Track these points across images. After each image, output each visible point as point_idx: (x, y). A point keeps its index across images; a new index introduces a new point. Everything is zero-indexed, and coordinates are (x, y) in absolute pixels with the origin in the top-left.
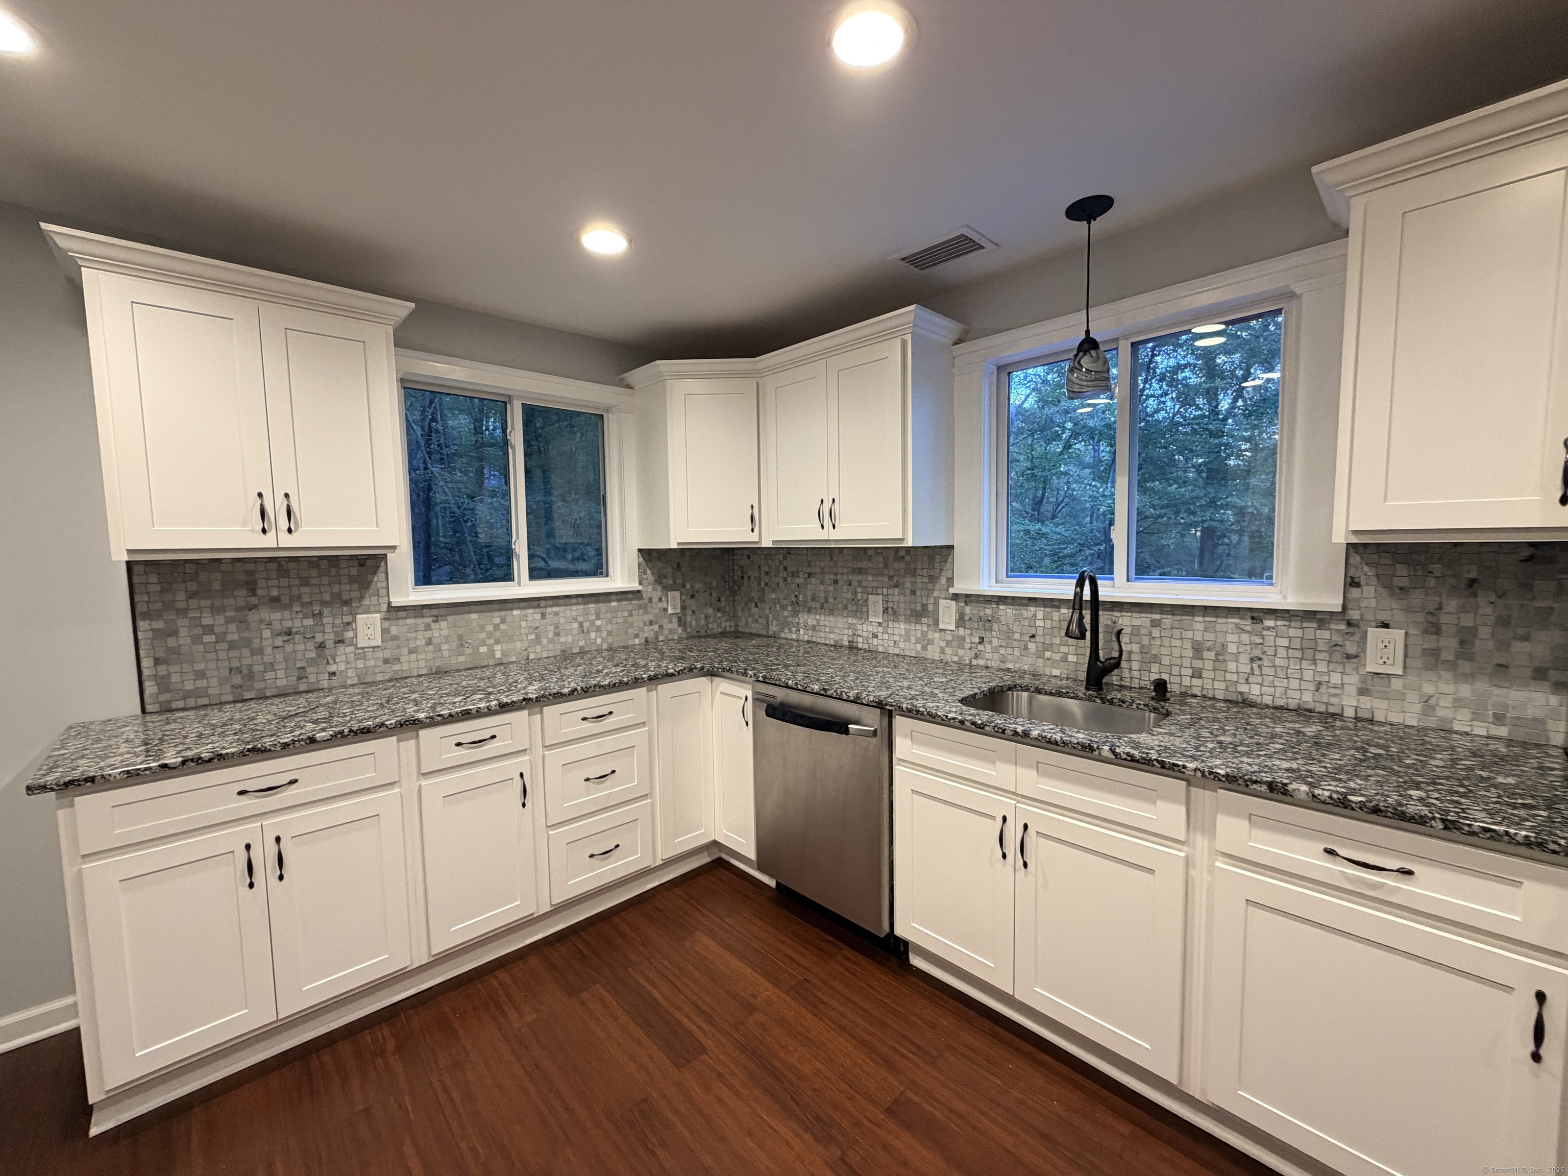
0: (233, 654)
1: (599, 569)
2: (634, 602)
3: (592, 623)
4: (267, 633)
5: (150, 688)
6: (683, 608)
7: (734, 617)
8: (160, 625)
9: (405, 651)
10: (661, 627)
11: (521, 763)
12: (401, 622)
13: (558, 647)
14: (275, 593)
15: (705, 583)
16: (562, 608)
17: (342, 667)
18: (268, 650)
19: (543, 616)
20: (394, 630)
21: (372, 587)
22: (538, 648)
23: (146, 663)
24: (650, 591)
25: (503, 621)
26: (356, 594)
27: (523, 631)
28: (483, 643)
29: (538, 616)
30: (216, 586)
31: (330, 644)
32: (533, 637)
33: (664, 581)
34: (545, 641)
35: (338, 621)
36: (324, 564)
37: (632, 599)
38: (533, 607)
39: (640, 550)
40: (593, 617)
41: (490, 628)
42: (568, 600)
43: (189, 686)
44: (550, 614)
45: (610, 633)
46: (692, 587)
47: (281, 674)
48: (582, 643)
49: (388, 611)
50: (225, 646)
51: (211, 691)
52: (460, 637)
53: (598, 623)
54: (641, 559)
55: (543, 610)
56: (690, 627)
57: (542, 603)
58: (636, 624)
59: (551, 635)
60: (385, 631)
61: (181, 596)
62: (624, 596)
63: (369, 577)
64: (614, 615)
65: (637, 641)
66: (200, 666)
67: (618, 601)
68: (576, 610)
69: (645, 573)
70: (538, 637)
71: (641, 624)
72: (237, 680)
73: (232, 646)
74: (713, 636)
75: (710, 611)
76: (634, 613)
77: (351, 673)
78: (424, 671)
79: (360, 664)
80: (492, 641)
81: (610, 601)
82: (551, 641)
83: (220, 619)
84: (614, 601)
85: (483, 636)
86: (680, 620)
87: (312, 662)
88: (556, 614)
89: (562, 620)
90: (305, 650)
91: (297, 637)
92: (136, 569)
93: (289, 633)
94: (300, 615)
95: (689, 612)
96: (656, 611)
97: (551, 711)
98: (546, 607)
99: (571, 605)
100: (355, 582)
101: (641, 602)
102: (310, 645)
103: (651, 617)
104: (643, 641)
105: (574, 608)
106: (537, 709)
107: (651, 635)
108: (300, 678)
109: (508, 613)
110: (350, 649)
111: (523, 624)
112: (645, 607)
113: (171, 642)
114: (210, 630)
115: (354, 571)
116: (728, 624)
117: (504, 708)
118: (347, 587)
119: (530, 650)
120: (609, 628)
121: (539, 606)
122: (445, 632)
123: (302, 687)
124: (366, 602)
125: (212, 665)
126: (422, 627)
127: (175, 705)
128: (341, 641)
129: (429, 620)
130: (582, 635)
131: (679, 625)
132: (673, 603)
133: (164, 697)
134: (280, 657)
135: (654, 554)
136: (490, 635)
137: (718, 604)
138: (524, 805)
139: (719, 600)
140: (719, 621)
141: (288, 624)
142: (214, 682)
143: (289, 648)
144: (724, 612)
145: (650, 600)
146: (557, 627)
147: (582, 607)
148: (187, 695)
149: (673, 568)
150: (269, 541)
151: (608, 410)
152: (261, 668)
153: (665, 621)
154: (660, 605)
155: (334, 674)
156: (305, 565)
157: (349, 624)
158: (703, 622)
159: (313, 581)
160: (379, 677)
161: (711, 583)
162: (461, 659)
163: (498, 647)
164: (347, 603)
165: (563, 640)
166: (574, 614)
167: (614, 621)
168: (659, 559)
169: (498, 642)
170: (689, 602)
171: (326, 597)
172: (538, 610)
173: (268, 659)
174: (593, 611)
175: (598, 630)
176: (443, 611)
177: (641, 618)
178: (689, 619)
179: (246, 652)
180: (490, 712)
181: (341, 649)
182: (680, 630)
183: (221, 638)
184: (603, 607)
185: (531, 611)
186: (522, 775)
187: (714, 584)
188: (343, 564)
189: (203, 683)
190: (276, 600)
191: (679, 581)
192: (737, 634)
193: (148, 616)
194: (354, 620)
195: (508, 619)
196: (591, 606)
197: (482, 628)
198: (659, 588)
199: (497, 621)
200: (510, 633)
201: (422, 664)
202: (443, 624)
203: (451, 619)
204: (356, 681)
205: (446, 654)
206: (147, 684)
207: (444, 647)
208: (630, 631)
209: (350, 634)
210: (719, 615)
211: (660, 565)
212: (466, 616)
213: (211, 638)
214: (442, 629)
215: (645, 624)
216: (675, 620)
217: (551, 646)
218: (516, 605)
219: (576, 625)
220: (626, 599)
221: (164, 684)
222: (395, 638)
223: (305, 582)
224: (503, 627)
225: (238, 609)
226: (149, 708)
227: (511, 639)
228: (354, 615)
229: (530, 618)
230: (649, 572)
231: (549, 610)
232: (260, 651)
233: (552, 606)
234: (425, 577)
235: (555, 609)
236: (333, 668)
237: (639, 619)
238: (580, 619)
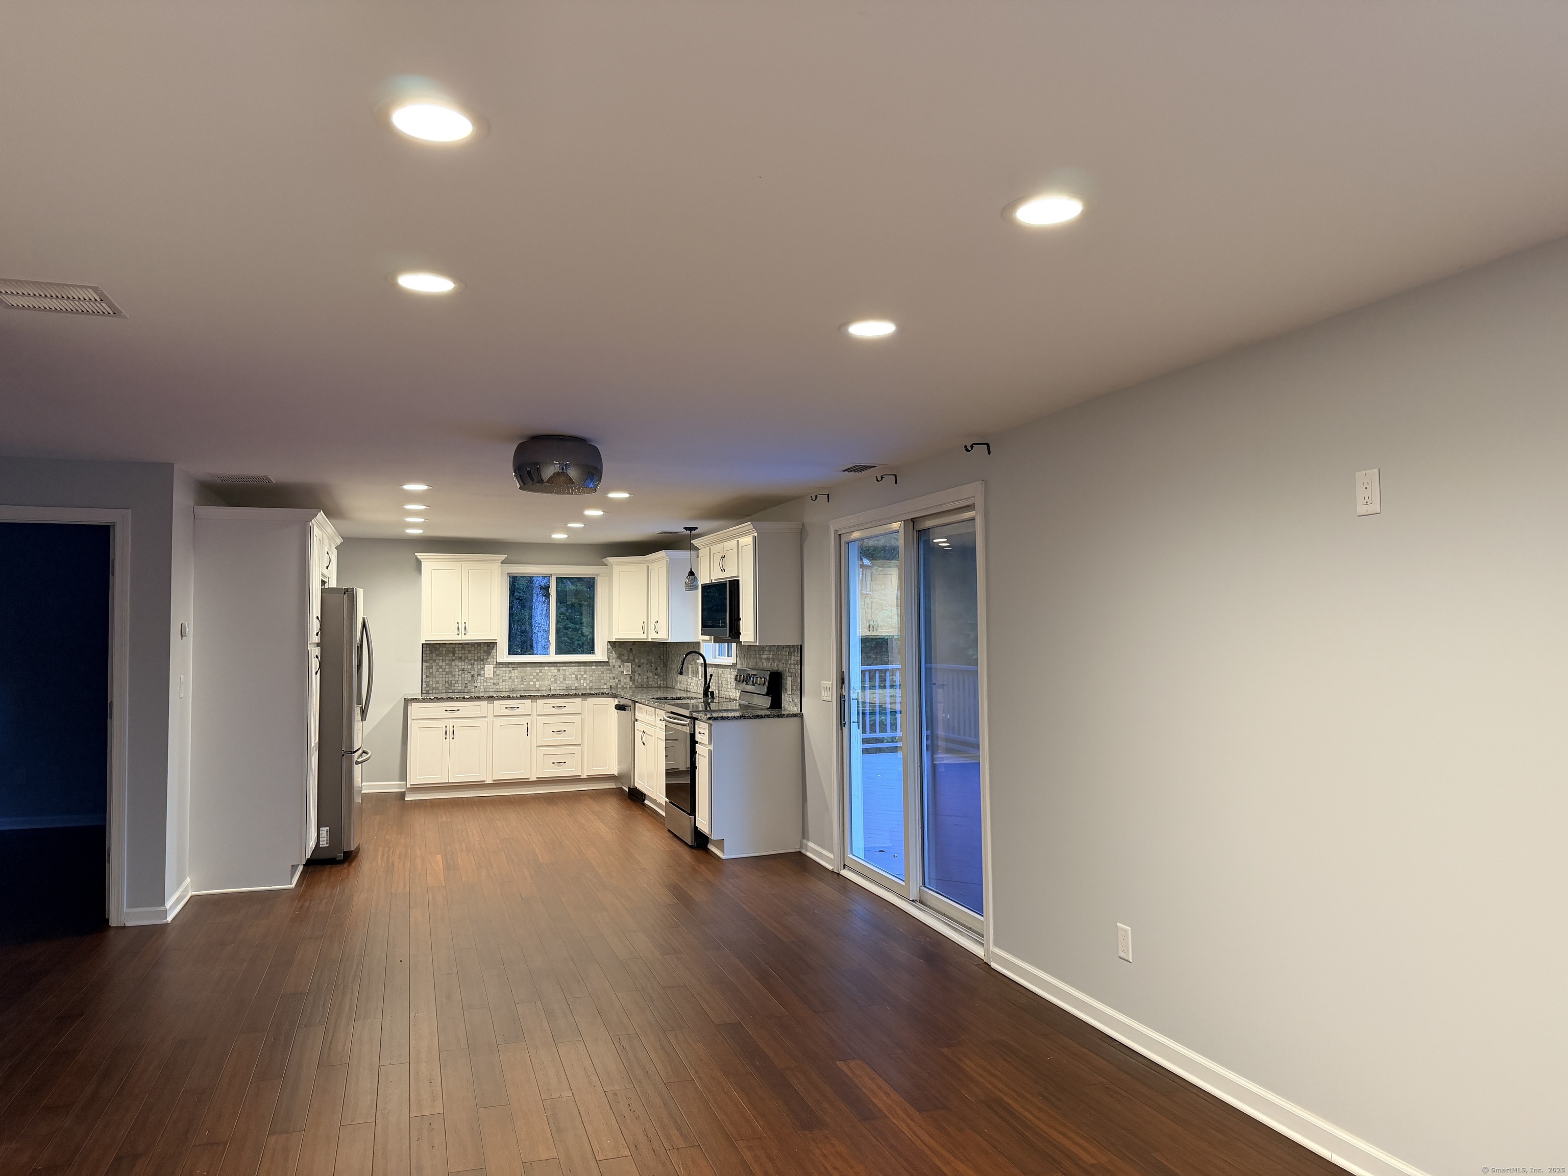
0: (447, 676)
1: (591, 650)
2: (605, 667)
3: (582, 676)
4: (457, 670)
5: (424, 686)
6: (633, 672)
7: (665, 680)
8: (428, 664)
9: (501, 681)
10: (619, 681)
11: (528, 720)
12: (500, 669)
13: (565, 685)
14: (460, 655)
15: (647, 660)
16: (568, 668)
17: (479, 685)
18: (457, 676)
19: (559, 670)
20: (498, 672)
21: (492, 654)
22: (555, 685)
23: (424, 677)
24: (613, 662)
25: (541, 671)
26: (486, 657)
27: (549, 677)
28: (531, 680)
29: (557, 671)
30: (444, 652)
31: (476, 675)
32: (553, 680)
33: (622, 657)
34: (559, 682)
35: (479, 667)
36: (476, 646)
37: (604, 666)
38: (554, 667)
39: (609, 642)
40: (583, 673)
41: (535, 674)
42: (570, 664)
43: (434, 686)
44: (561, 670)
45: (591, 681)
46: (639, 661)
47: (460, 685)
48: (576, 685)
49: (496, 664)
50: (445, 673)
51: (440, 688)
52: (522, 677)
53: (585, 676)
54: (609, 646)
55: (559, 668)
56: (637, 682)
57: (558, 665)
58: (605, 678)
59: (561, 680)
60: (494, 672)
61: (435, 655)
62: (599, 664)
63: (491, 651)
64: (594, 673)
65: (605, 687)
66: (437, 679)
67: (596, 666)
68: (574, 669)
69: (612, 653)
70: (556, 680)
71: (608, 679)
72: (447, 685)
73: (447, 673)
74: (654, 687)
75: (651, 674)
76: (604, 672)
77: (482, 687)
78: (508, 690)
79: (485, 684)
80: (535, 680)
81: (592, 666)
82: (561, 682)
83: (444, 664)
84: (594, 666)
85: (531, 677)
86: (631, 678)
87: (470, 681)
88: (565, 670)
89: (567, 673)
90: (468, 676)
91: (466, 672)
92: (424, 645)
93: (463, 670)
94: (467, 664)
95: (637, 675)
96: (617, 673)
97: (540, 702)
98: (560, 667)
99: (572, 666)
100: (486, 652)
101: (609, 667)
102: (469, 675)
103: (614, 675)
104: (609, 687)
105: (574, 668)
106: (535, 701)
107: (614, 684)
108: (465, 687)
109: (543, 668)
110: (482, 678)
111: (549, 674)
112: (611, 670)
113: (431, 671)
114: (441, 667)
115: (486, 648)
116: (662, 682)
117: (522, 697)
118: (483, 654)
119: (552, 685)
120: (591, 679)
121: (557, 666)
122: (517, 674)
123: (466, 691)
124: (489, 660)
125: (441, 679)
126: (508, 672)
127: (430, 692)
128: (480, 675)
129: (511, 669)
130: (576, 681)
131: (630, 681)
132: (627, 668)
133: (427, 689)
134: (460, 679)
135: (617, 644)
136: (534, 677)
137: (656, 671)
138: (527, 735)
139: (657, 669)
140: (656, 680)
141: (463, 667)
142: (441, 685)
143: (463, 675)
144: (659, 676)
145: (614, 666)
146: (564, 676)
147: (577, 668)
148: (434, 689)
149: (628, 651)
150: (459, 638)
151: (597, 575)
152: (454, 682)
153: (622, 678)
154: (619, 669)
155: (476, 687)
156: (470, 646)
157: (482, 668)
158: (645, 680)
159: (472, 652)
160: (491, 690)
161: (651, 659)
162: (522, 686)
163: (538, 683)
164: (482, 660)
165: (567, 682)
166: (573, 671)
167: (593, 675)
168: (620, 646)
169: (538, 681)
170: (637, 669)
171: (476, 658)
172: (556, 668)
173: (456, 679)
174: (583, 670)
175: (585, 679)
176: (516, 666)
177: (608, 675)
178: (637, 678)
179: (450, 676)
180: (517, 698)
181: (479, 677)
182: (631, 683)
183: (444, 670)
184: (588, 668)
185: (553, 668)
186: (527, 723)
187: (653, 660)
188: (482, 646)
189: (437, 685)
190: (461, 658)
191: (631, 658)
192: (667, 687)
193: (426, 661)
194: (484, 666)
195: (543, 671)
196: (582, 667)
197: (531, 674)
198: (619, 661)
199: (538, 671)
200: (543, 677)
201: (507, 687)
202: (516, 671)
203: (519, 669)
204: (483, 690)
205: (516, 683)
206: (423, 683)
207: (515, 681)
208: (602, 681)
209: (483, 672)
210: (656, 677)
211: (620, 649)
212: (525, 668)
213: (441, 670)
214: (515, 673)
215: (610, 678)
216: (628, 678)
217: (561, 685)
218: (547, 665)
219: (574, 676)
220: (601, 666)
221: (428, 684)
222: (498, 675)
223: (470, 652)
224: (540, 674)
225: (449, 660)
226: (423, 692)
227: (543, 680)
228: (484, 665)
229: (552, 671)
230: (613, 652)
231: (561, 668)
232: (454, 676)
233: (563, 666)
234: (511, 652)
235: (564, 668)
236: (476, 685)
237: (607, 676)
238: (576, 673)
